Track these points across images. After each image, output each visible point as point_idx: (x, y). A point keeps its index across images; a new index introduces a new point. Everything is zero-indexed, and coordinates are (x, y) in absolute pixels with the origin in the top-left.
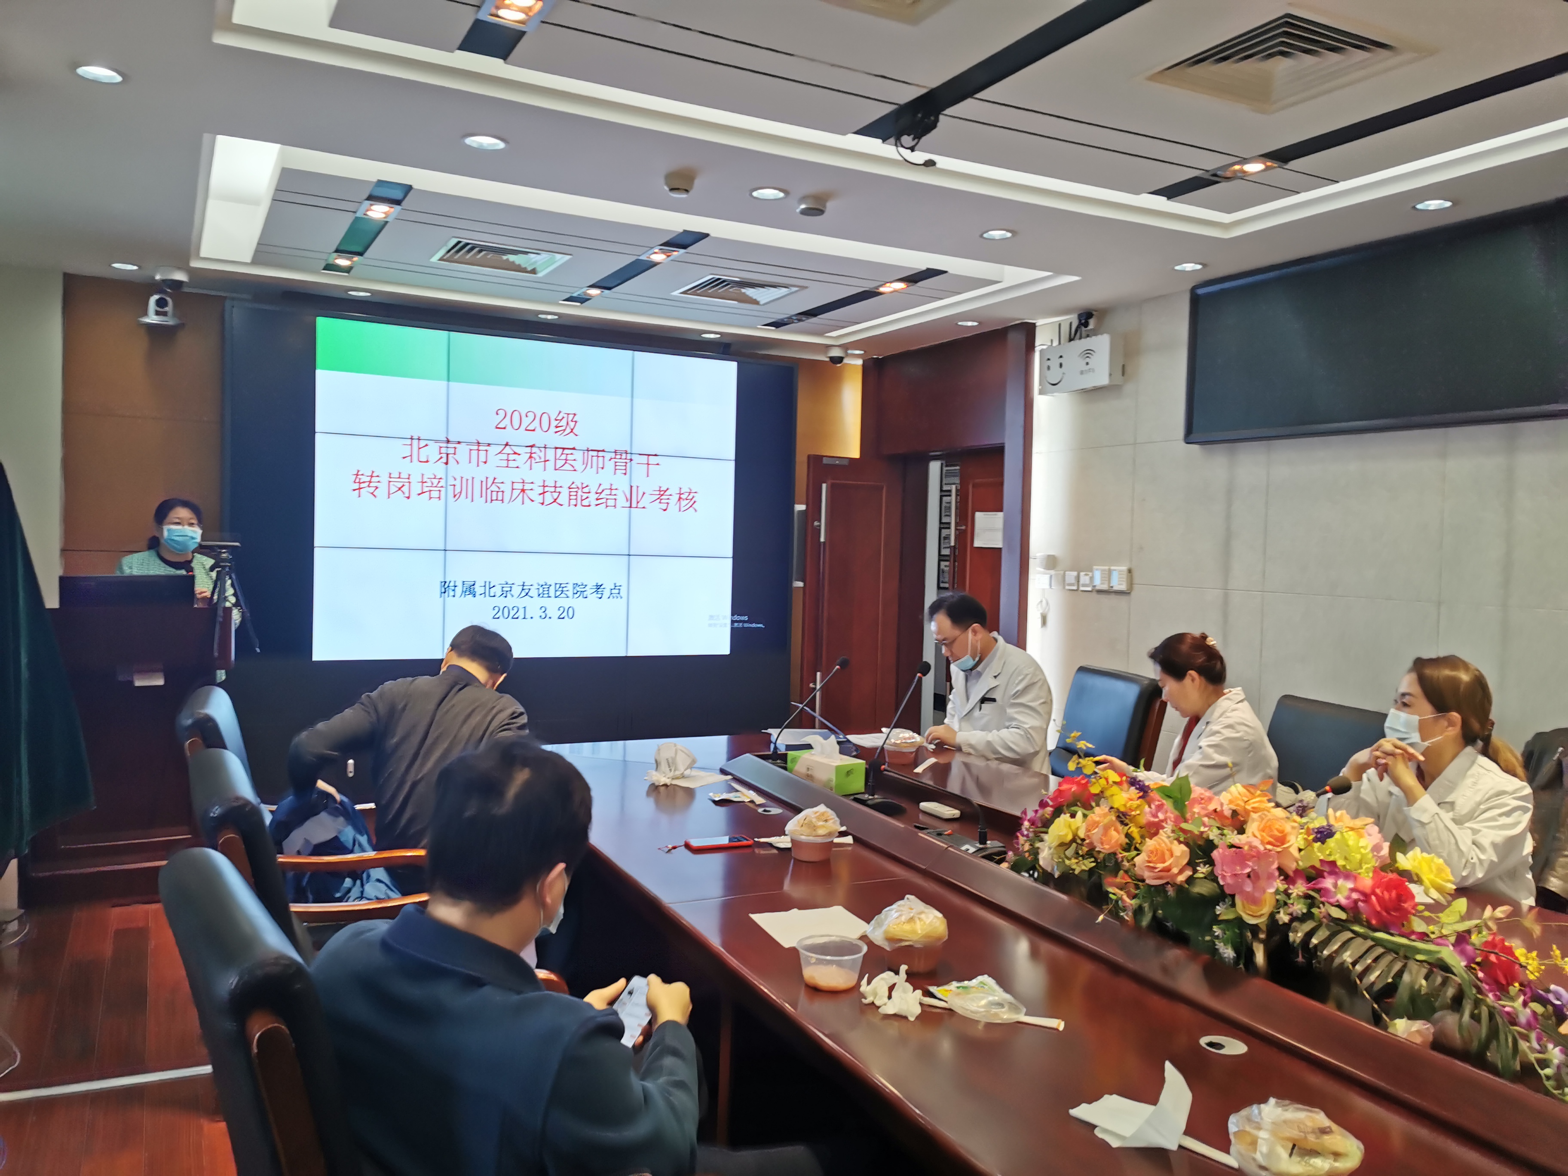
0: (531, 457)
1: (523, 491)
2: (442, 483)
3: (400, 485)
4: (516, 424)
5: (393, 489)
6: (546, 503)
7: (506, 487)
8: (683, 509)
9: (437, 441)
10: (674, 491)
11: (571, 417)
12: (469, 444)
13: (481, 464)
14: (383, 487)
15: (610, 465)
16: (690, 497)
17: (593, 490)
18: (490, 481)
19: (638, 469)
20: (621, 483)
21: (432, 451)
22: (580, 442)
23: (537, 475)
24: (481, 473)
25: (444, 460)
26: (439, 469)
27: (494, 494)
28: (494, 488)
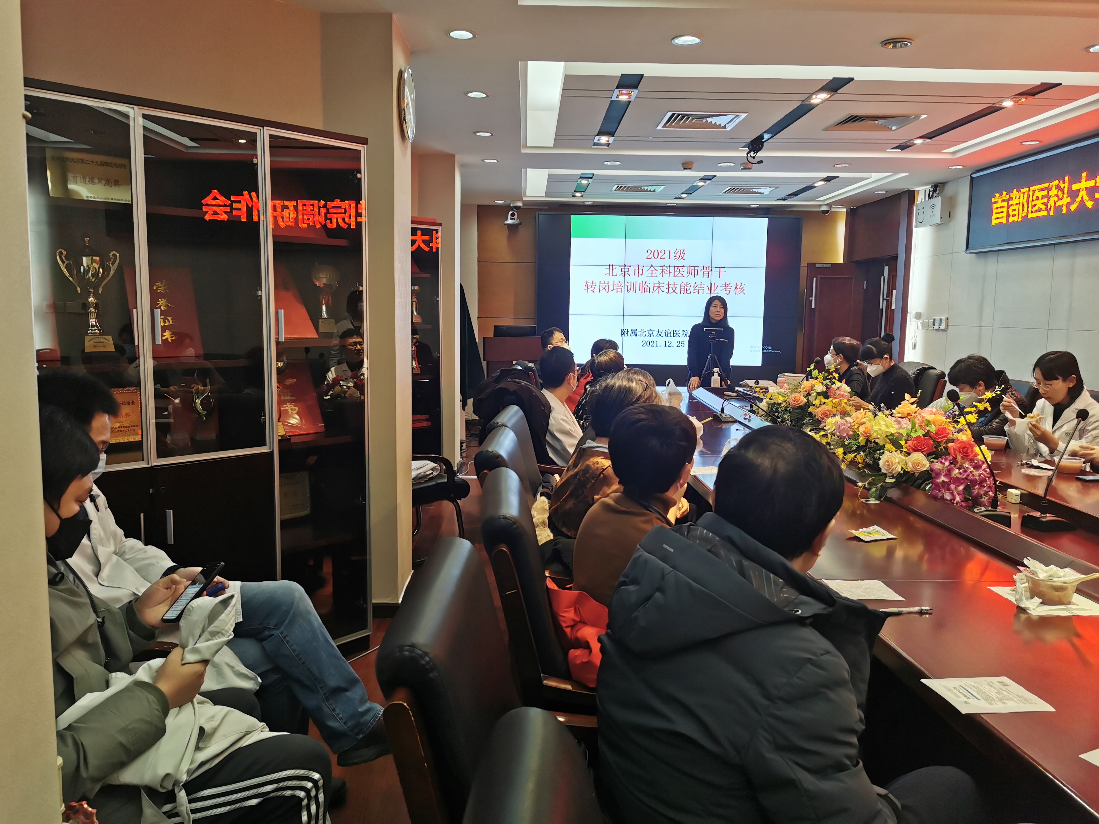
0: (663, 271)
1: (659, 287)
2: (623, 285)
3: (604, 287)
4: (656, 256)
5: (601, 288)
6: (670, 292)
7: (651, 286)
8: (737, 293)
9: (620, 266)
10: (733, 285)
11: (682, 251)
12: (634, 266)
13: (640, 275)
14: (597, 288)
15: (700, 273)
16: (742, 287)
17: (692, 286)
18: (644, 283)
19: (715, 274)
20: (706, 282)
21: (618, 271)
22: (686, 263)
23: (665, 279)
24: (639, 280)
25: (623, 275)
26: (621, 279)
27: (646, 289)
28: (646, 286)
